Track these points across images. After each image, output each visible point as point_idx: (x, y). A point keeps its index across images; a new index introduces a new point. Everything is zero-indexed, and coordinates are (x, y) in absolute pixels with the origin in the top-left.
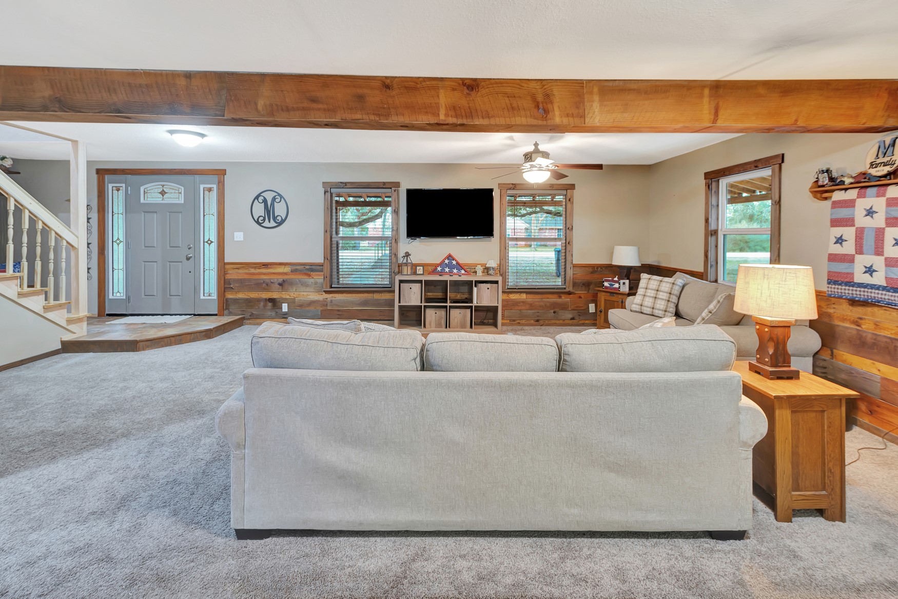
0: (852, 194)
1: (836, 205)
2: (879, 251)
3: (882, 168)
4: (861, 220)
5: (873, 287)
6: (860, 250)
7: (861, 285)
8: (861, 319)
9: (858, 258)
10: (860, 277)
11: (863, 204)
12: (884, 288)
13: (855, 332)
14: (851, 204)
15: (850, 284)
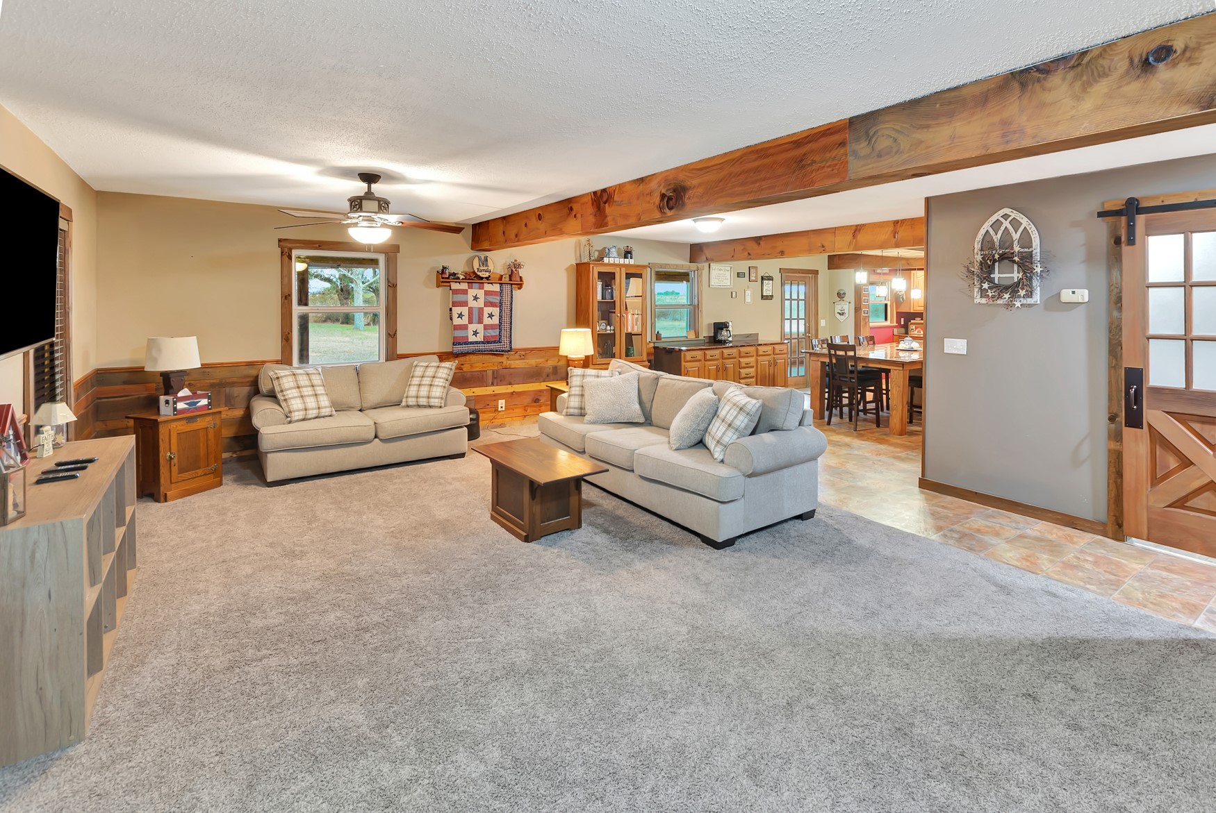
0: (464, 286)
1: (456, 292)
2: (480, 321)
3: (484, 273)
4: (472, 303)
5: (477, 343)
6: (470, 322)
7: (472, 343)
8: (462, 365)
9: (470, 326)
10: (472, 338)
11: (472, 292)
12: (483, 343)
13: (460, 374)
14: (465, 292)
15: (467, 343)
